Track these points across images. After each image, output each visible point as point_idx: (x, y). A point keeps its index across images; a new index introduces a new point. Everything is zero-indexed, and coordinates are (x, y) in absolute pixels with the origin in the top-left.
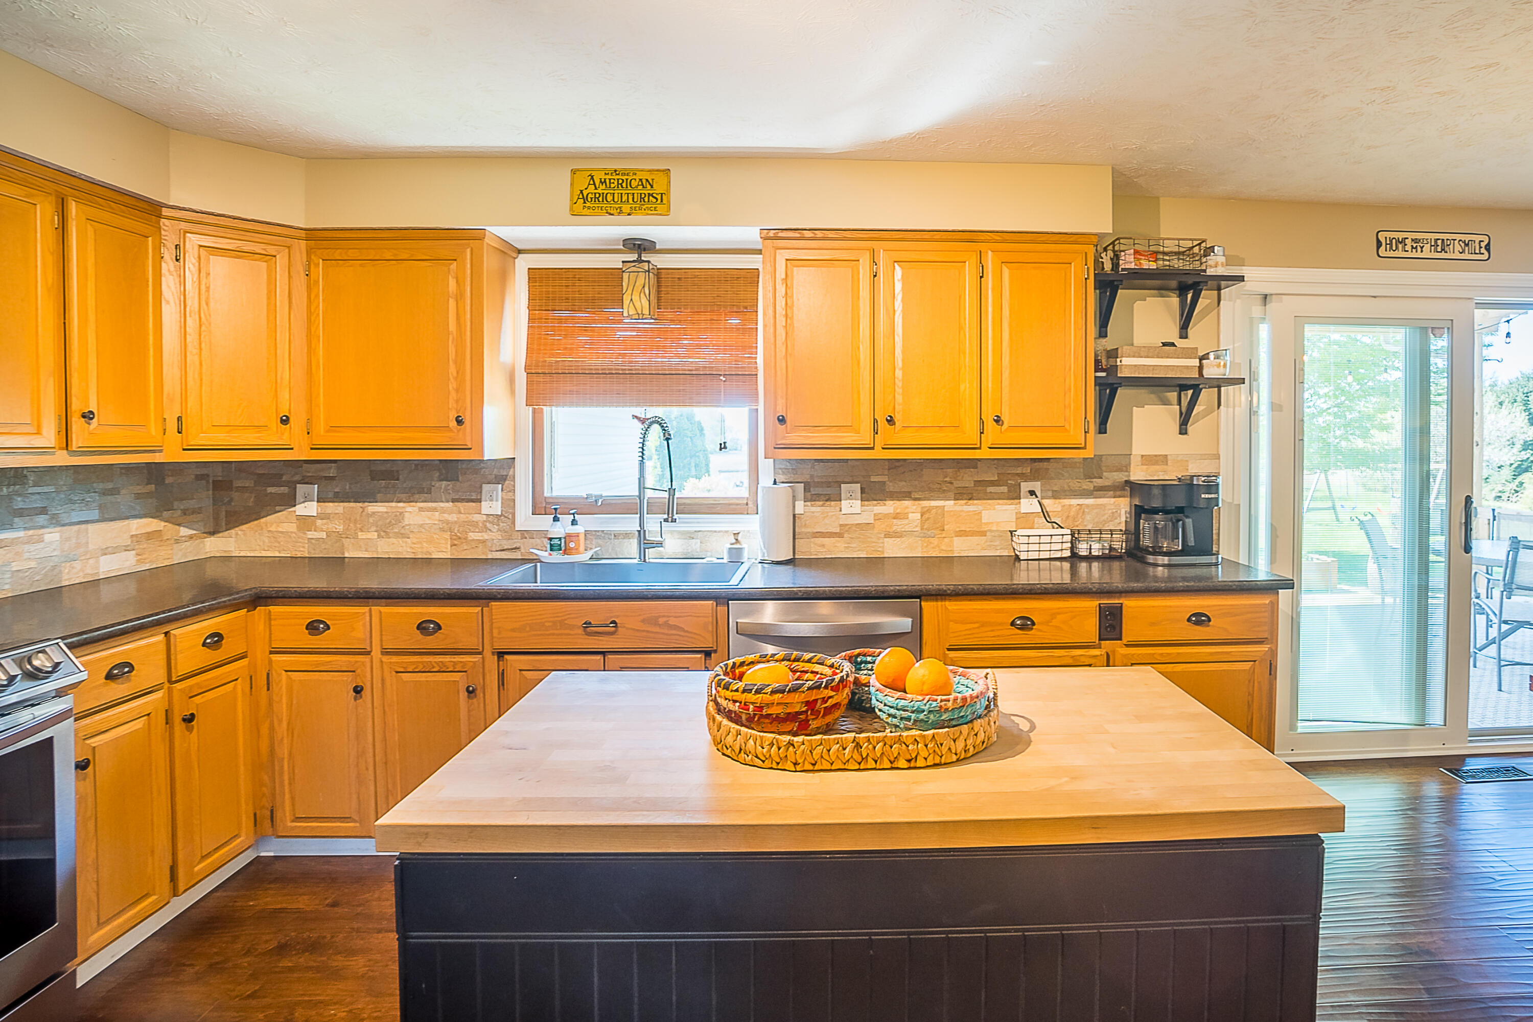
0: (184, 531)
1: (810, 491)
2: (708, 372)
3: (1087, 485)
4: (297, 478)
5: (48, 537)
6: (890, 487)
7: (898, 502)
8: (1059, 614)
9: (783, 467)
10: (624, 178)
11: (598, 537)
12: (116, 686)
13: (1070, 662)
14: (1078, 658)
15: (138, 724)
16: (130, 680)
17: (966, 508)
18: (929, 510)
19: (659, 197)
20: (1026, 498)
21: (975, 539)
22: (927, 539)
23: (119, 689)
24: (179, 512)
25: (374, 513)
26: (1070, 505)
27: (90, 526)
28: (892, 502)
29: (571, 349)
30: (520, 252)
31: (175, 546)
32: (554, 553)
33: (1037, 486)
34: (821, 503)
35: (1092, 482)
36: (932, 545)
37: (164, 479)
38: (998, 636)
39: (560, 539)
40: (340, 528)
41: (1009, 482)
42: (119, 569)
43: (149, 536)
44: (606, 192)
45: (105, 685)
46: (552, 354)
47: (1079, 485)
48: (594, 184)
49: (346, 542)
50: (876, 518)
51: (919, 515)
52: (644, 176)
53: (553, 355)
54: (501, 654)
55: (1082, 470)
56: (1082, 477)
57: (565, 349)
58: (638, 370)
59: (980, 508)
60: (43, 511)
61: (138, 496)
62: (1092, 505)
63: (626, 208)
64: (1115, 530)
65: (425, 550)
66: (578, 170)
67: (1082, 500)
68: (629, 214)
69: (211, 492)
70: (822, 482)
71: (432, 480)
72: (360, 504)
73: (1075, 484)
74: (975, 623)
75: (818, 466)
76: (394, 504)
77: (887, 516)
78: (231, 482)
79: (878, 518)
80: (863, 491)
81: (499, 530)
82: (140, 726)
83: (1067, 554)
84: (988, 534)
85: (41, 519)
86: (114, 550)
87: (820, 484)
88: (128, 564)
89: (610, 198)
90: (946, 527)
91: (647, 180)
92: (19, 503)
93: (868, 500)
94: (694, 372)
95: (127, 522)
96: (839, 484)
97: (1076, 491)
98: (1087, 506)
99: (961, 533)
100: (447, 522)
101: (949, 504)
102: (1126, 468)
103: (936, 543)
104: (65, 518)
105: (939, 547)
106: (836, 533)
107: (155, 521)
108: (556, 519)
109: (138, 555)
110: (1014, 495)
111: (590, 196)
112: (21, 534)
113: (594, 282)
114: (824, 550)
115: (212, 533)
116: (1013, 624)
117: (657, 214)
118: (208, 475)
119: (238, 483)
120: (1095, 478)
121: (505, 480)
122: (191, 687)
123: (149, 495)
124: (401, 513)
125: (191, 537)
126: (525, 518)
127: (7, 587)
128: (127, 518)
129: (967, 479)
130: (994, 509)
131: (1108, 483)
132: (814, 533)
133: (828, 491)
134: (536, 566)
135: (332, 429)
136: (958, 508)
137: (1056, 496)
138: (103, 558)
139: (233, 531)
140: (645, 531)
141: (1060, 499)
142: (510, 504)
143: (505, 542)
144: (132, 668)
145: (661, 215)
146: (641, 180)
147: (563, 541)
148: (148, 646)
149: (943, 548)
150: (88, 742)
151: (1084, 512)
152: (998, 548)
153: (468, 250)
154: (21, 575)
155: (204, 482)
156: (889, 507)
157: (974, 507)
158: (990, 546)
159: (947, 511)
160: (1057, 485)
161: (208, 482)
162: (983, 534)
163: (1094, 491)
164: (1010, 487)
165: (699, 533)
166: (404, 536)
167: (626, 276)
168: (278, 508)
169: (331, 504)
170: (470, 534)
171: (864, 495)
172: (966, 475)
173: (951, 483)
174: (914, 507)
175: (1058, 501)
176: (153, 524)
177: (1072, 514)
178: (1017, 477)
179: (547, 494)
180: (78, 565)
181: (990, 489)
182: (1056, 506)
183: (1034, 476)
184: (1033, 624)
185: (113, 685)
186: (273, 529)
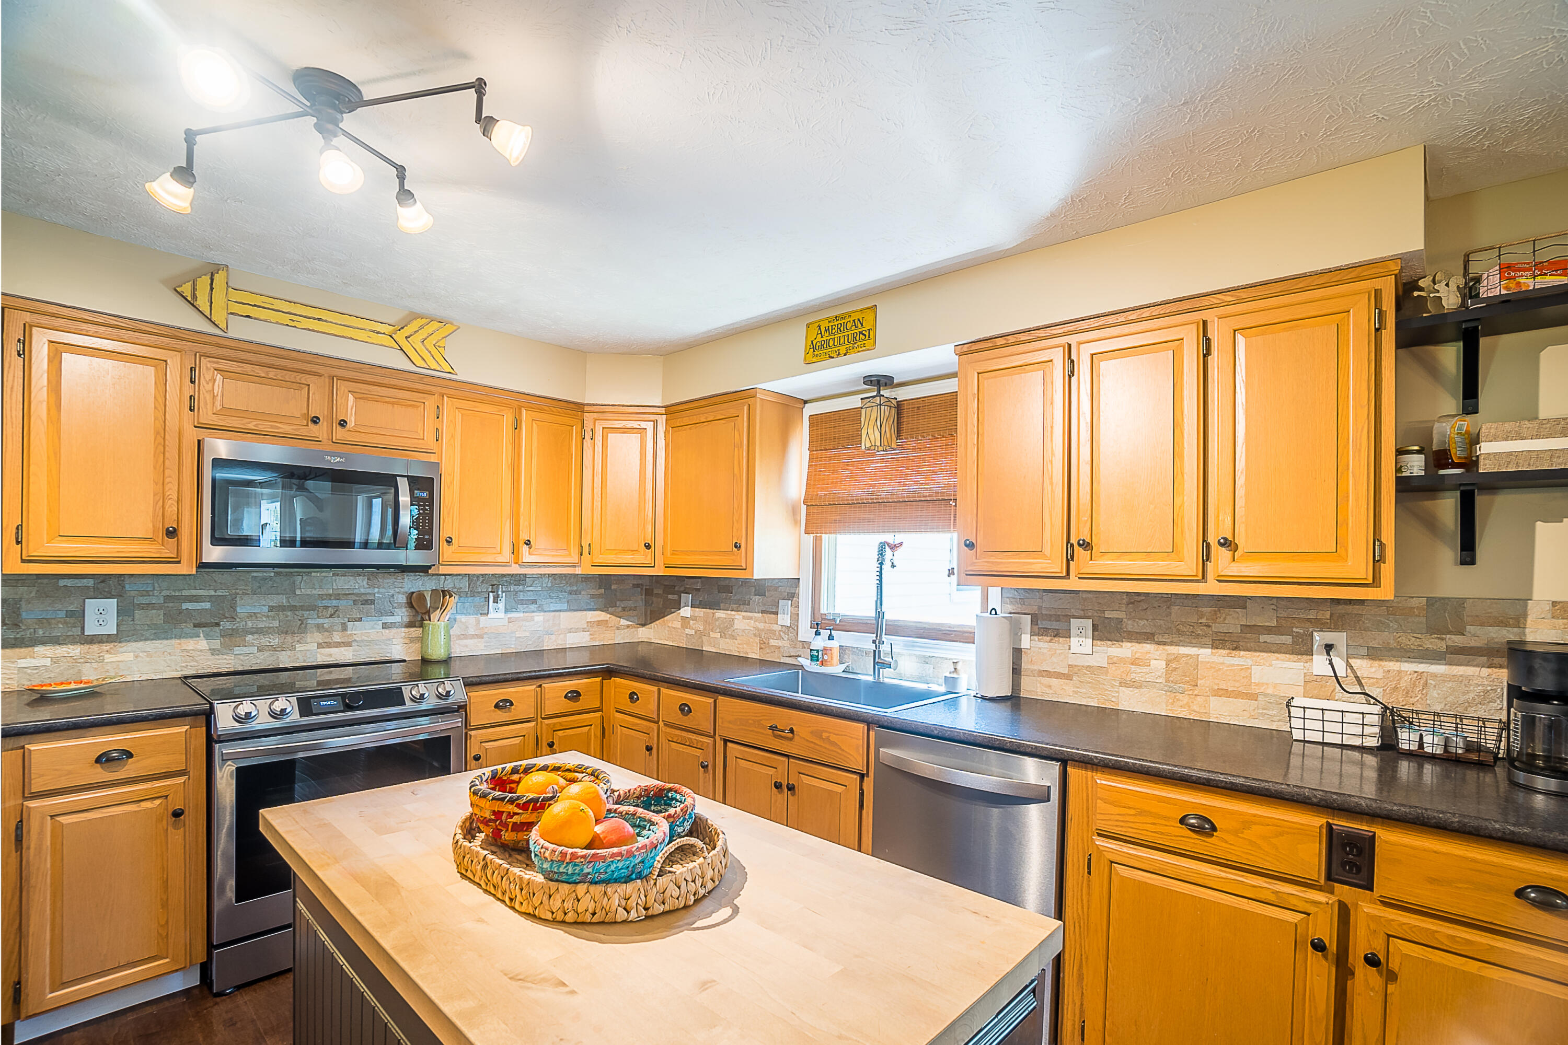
0: (624, 622)
1: (1037, 625)
2: (940, 498)
3: (1432, 643)
4: (682, 589)
5: (536, 618)
6: (1130, 625)
7: (1137, 644)
8: (1255, 824)
9: (1011, 596)
10: (842, 322)
11: (854, 653)
12: (501, 713)
13: (1272, 898)
14: (1285, 896)
15: (516, 741)
16: (510, 712)
17: (1229, 661)
18: (1177, 658)
19: (867, 334)
20: (1320, 653)
21: (1240, 703)
22: (1173, 695)
23: (501, 716)
24: (620, 609)
25: (719, 618)
26: (1400, 672)
27: (561, 613)
28: (1129, 644)
29: (836, 483)
30: (806, 402)
31: (617, 631)
32: (813, 663)
33: (1339, 638)
34: (1049, 638)
35: (1442, 639)
36: (1181, 703)
37: (611, 586)
38: (1162, 833)
39: (818, 651)
40: (702, 628)
41: (1294, 629)
42: (579, 643)
43: (599, 623)
44: (829, 338)
45: (494, 711)
46: (823, 488)
47: (1418, 642)
48: (821, 333)
49: (704, 638)
50: (1110, 661)
51: (1164, 663)
52: (855, 317)
53: (822, 490)
54: (726, 741)
55: (1424, 620)
56: (1424, 631)
57: (832, 483)
58: (883, 498)
59: (1250, 662)
60: (534, 602)
61: (593, 596)
62: (1442, 675)
63: (843, 350)
64: (1489, 720)
65: (745, 650)
66: (811, 324)
67: (1422, 665)
68: (845, 355)
69: (644, 596)
70: (1051, 615)
71: (750, 594)
72: (712, 611)
73: (1410, 641)
74: (1130, 808)
75: (1047, 597)
76: (729, 612)
77: (1122, 660)
78: (653, 590)
79: (1112, 661)
80: (1095, 628)
81: (788, 639)
82: (518, 742)
83: (1373, 742)
84: (1260, 698)
85: (533, 607)
86: (577, 630)
87: (1049, 617)
88: (584, 640)
89: (831, 343)
90: (1199, 682)
91: (859, 320)
92: (521, 596)
93: (1101, 640)
94: (929, 499)
95: (585, 613)
96: (1069, 617)
97: (1412, 651)
98: (1434, 676)
99: (1220, 693)
100: (758, 629)
101: (1205, 653)
102: (1519, 620)
103: (1186, 701)
104: (546, 608)
105: (1189, 707)
106: (1064, 674)
107: (604, 613)
108: (818, 633)
109: (591, 635)
110: (1303, 648)
111: (818, 344)
112: (521, 615)
113: (853, 420)
114: (1051, 692)
115: (643, 625)
116: (1183, 821)
117: (865, 350)
118: (642, 585)
119: (655, 591)
120: (1450, 633)
121: (793, 597)
122: (555, 724)
123: (600, 596)
124: (733, 619)
125: (628, 626)
126: (805, 632)
127: (513, 646)
128: (585, 610)
129: (1233, 622)
130: (1271, 665)
131: (1473, 643)
132: (1040, 671)
133: (1055, 625)
134: (798, 672)
135: (674, 552)
136: (1215, 659)
137: (1374, 654)
138: (568, 635)
139: (652, 625)
140: (879, 651)
141: (1381, 660)
142: (795, 617)
143: (791, 650)
144: (512, 704)
145: (868, 350)
146: (854, 321)
147: (820, 653)
148: (523, 691)
149: (1195, 708)
150: (483, 744)
151: (1426, 683)
152: (1276, 719)
153: (746, 408)
154: (521, 640)
155: (639, 589)
156: (1126, 649)
157: (1242, 659)
158: (1263, 715)
159: (1202, 662)
160: (1377, 639)
161: (642, 589)
162: (1253, 697)
163: (1446, 653)
164: (1296, 637)
165: (933, 659)
166: (733, 637)
167: (863, 411)
168: (673, 610)
169: (697, 609)
170: (771, 640)
171: (1096, 633)
172: (1228, 617)
173: (1209, 626)
174: (1158, 653)
175: (1376, 663)
176: (602, 616)
177: (1403, 684)
178: (1308, 625)
179: (823, 610)
180: (553, 637)
181: (1263, 638)
182: (1373, 670)
183: (1335, 624)
184: (1214, 828)
185: (498, 712)
186: (670, 625)
